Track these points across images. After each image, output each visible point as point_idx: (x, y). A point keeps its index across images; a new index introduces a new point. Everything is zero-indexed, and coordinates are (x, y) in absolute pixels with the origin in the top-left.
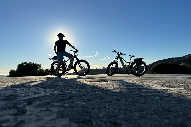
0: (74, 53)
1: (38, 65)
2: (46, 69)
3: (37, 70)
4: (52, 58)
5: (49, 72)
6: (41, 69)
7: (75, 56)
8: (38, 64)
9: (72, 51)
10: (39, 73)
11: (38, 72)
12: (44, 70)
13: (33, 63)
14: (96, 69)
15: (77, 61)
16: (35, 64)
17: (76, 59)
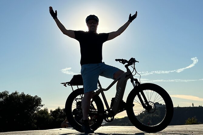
0: (126, 66)
1: (34, 98)
2: (54, 110)
3: (33, 113)
4: (69, 83)
5: (61, 117)
6: (42, 108)
7: (129, 75)
8: (34, 96)
9: (119, 60)
10: (36, 121)
11: (35, 119)
12: (49, 112)
13: (23, 96)
14: (190, 108)
15: (135, 87)
16: (28, 96)
17: (132, 81)
